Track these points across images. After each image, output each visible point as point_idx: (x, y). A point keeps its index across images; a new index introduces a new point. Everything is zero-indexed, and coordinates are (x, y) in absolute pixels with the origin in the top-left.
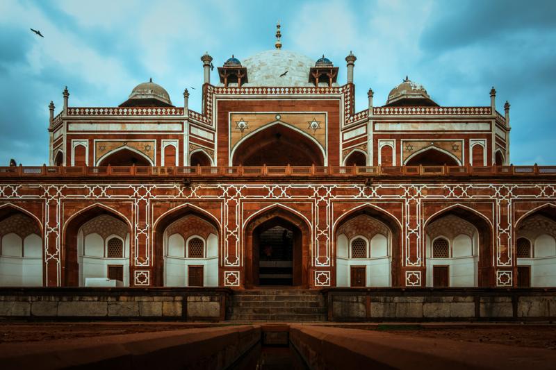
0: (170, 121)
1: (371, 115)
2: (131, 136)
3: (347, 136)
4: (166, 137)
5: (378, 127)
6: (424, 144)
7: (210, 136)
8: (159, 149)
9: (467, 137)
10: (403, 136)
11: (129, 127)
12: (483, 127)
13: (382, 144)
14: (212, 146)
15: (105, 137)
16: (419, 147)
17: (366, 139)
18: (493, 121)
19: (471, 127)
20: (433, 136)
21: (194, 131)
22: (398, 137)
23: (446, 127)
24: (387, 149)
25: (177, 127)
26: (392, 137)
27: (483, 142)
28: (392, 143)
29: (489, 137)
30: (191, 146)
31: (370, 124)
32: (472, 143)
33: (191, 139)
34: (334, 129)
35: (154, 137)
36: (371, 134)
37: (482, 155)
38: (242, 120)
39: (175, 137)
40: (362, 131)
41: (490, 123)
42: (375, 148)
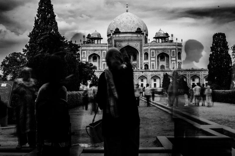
0: (104, 47)
1: (149, 45)
2: (95, 50)
3: (144, 48)
4: (103, 50)
5: (151, 47)
6: (161, 51)
8: (102, 53)
9: (171, 49)
10: (157, 49)
11: (95, 48)
12: (175, 47)
13: (152, 51)
15: (90, 50)
18: (177, 46)
19: (172, 47)
20: (163, 49)
22: (155, 49)
23: (166, 47)
25: (106, 48)
27: (175, 50)
28: (154, 51)
29: (176, 49)
32: (172, 51)
34: (141, 46)
35: (101, 50)
36: (149, 49)
37: (174, 53)
38: (120, 44)
39: (105, 50)
40: (147, 48)
42: (150, 52)
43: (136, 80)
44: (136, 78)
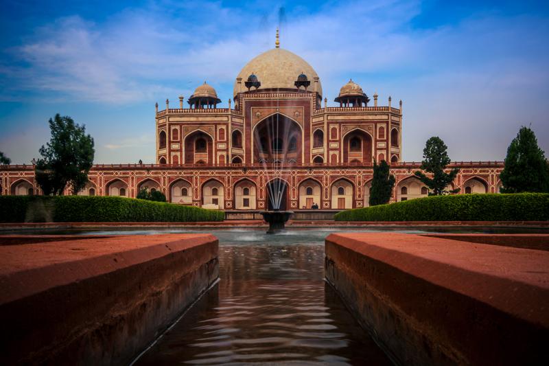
0: (221, 116)
1: (326, 112)
2: (202, 124)
3: (314, 120)
4: (219, 124)
5: (329, 118)
6: (353, 127)
7: (242, 121)
8: (216, 131)
9: (376, 123)
10: (343, 123)
11: (200, 119)
12: (385, 117)
13: (331, 126)
14: (243, 126)
15: (188, 124)
16: (351, 128)
17: (323, 123)
18: (390, 114)
19: (378, 117)
20: (358, 122)
21: (234, 120)
22: (340, 123)
23: (365, 117)
24: (334, 130)
25: (225, 119)
26: (337, 123)
27: (384, 125)
28: (337, 126)
29: (387, 123)
30: (232, 128)
31: (326, 116)
32: (379, 126)
33: (232, 124)
34: (307, 115)
35: (213, 124)
36: (326, 121)
37: (384, 132)
38: (258, 111)
39: (224, 124)
40: (321, 119)
41: (388, 115)
42: (328, 129)
43: (294, 190)
44: (294, 185)
